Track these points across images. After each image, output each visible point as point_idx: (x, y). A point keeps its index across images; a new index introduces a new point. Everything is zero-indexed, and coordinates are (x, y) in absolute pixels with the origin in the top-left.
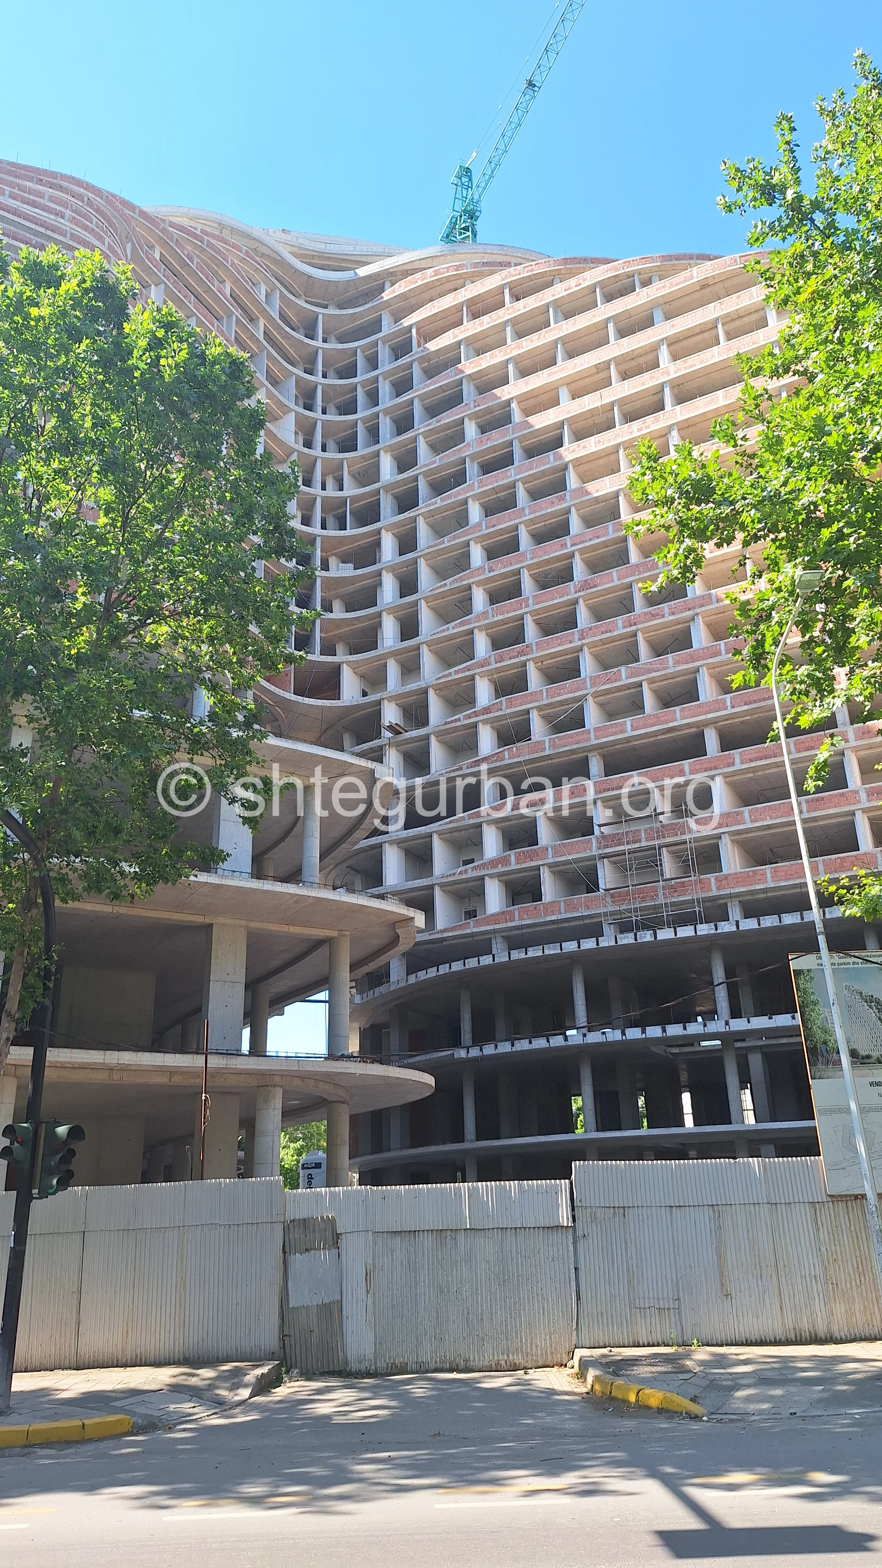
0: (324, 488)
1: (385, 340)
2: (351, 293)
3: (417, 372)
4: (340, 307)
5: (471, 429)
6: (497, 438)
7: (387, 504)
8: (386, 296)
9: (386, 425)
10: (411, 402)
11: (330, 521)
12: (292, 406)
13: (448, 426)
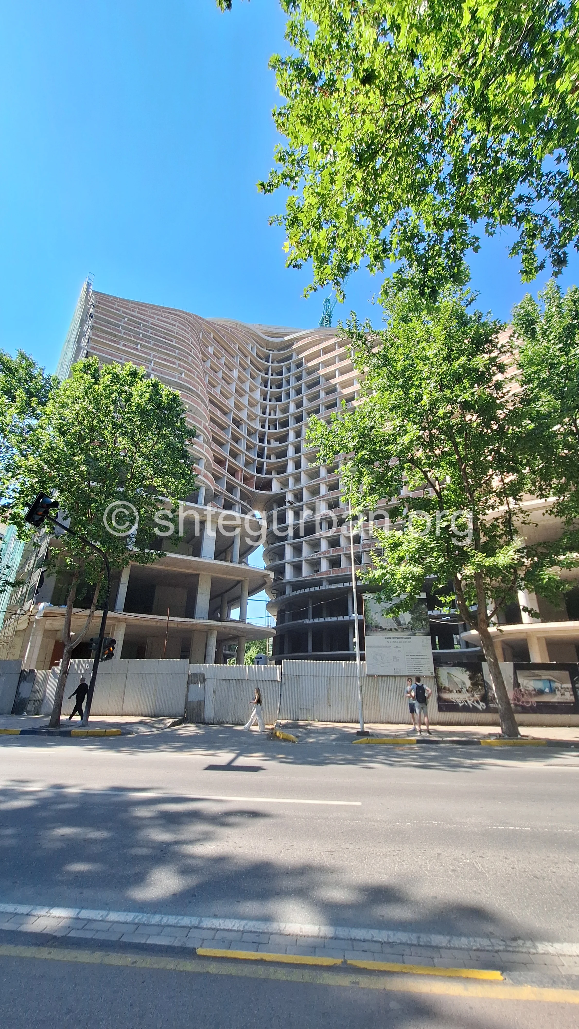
0: (270, 415)
1: (293, 362)
2: (283, 346)
3: (304, 373)
4: (279, 351)
5: (322, 394)
6: (331, 397)
7: (292, 421)
8: (294, 347)
9: (292, 392)
10: (301, 384)
11: (272, 427)
12: (259, 386)
13: (314, 393)
